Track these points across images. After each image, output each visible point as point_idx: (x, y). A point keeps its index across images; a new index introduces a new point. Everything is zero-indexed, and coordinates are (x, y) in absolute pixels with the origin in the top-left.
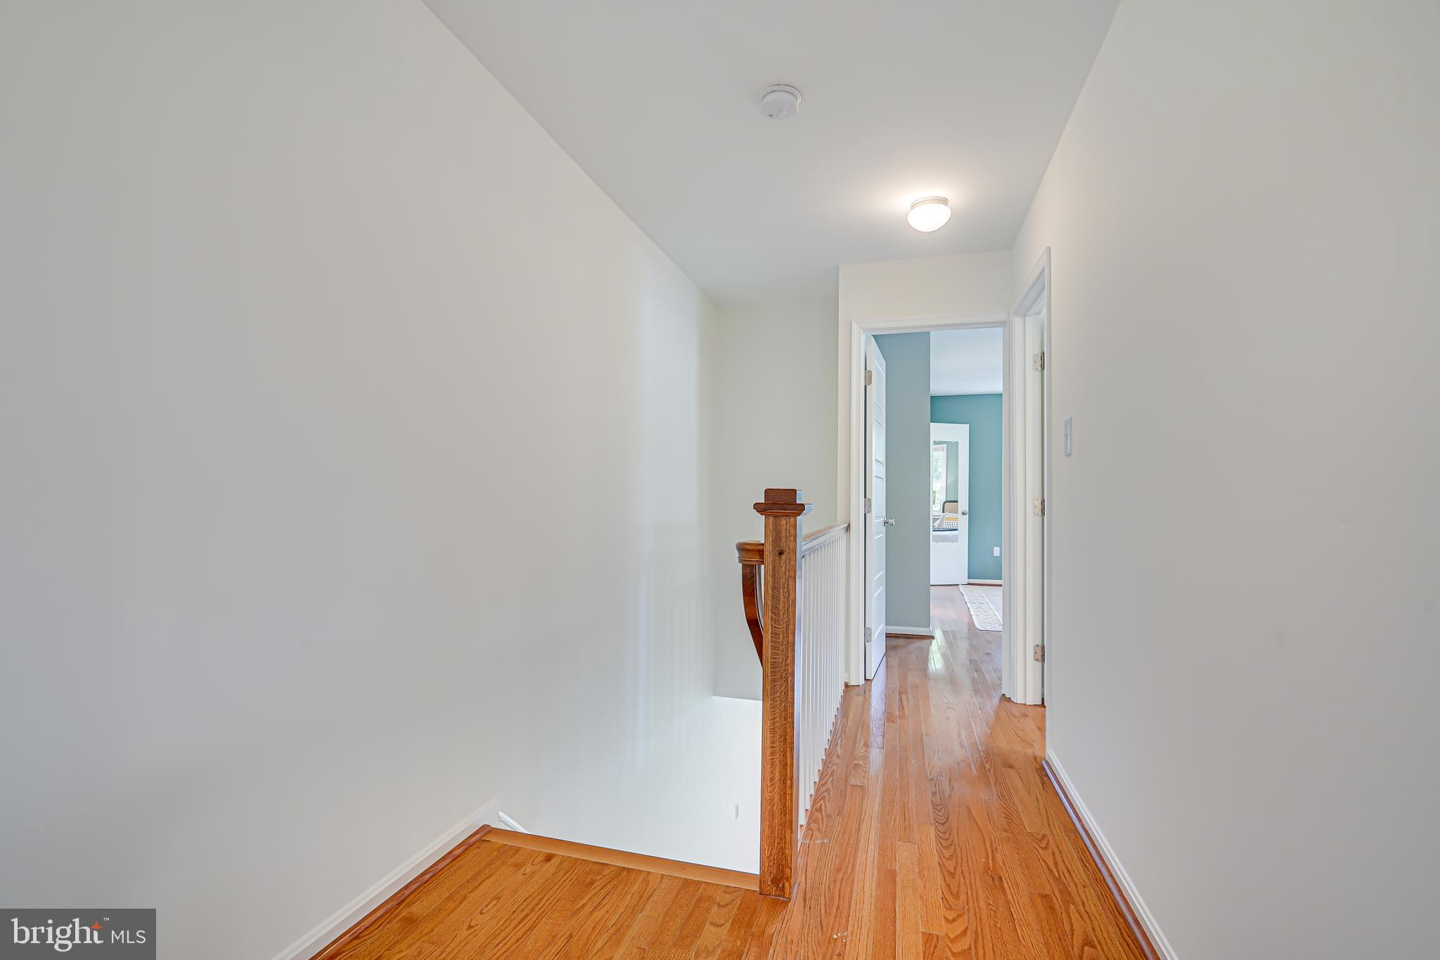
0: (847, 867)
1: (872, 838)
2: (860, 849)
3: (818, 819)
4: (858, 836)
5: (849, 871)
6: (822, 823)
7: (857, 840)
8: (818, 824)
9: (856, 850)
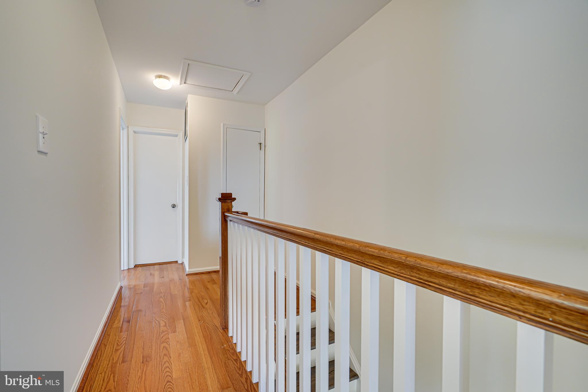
0: (208, 341)
1: (203, 357)
2: (206, 349)
3: (233, 355)
4: (210, 355)
5: (207, 340)
6: (229, 354)
7: (210, 353)
8: (231, 353)
9: (208, 348)
